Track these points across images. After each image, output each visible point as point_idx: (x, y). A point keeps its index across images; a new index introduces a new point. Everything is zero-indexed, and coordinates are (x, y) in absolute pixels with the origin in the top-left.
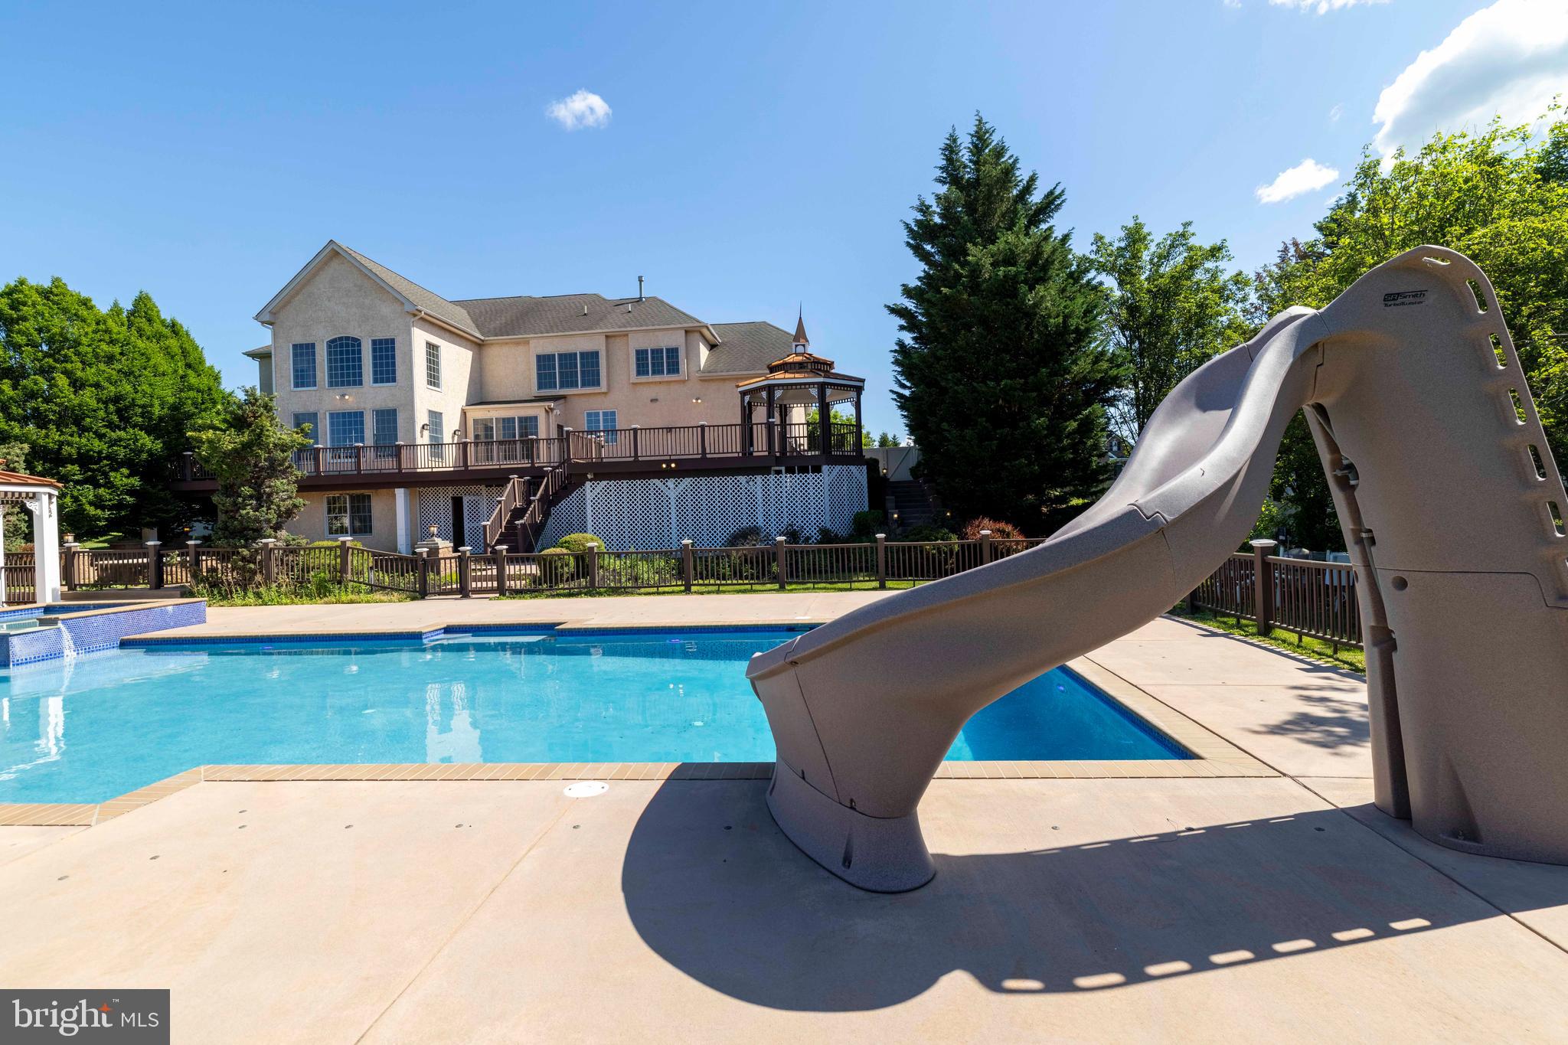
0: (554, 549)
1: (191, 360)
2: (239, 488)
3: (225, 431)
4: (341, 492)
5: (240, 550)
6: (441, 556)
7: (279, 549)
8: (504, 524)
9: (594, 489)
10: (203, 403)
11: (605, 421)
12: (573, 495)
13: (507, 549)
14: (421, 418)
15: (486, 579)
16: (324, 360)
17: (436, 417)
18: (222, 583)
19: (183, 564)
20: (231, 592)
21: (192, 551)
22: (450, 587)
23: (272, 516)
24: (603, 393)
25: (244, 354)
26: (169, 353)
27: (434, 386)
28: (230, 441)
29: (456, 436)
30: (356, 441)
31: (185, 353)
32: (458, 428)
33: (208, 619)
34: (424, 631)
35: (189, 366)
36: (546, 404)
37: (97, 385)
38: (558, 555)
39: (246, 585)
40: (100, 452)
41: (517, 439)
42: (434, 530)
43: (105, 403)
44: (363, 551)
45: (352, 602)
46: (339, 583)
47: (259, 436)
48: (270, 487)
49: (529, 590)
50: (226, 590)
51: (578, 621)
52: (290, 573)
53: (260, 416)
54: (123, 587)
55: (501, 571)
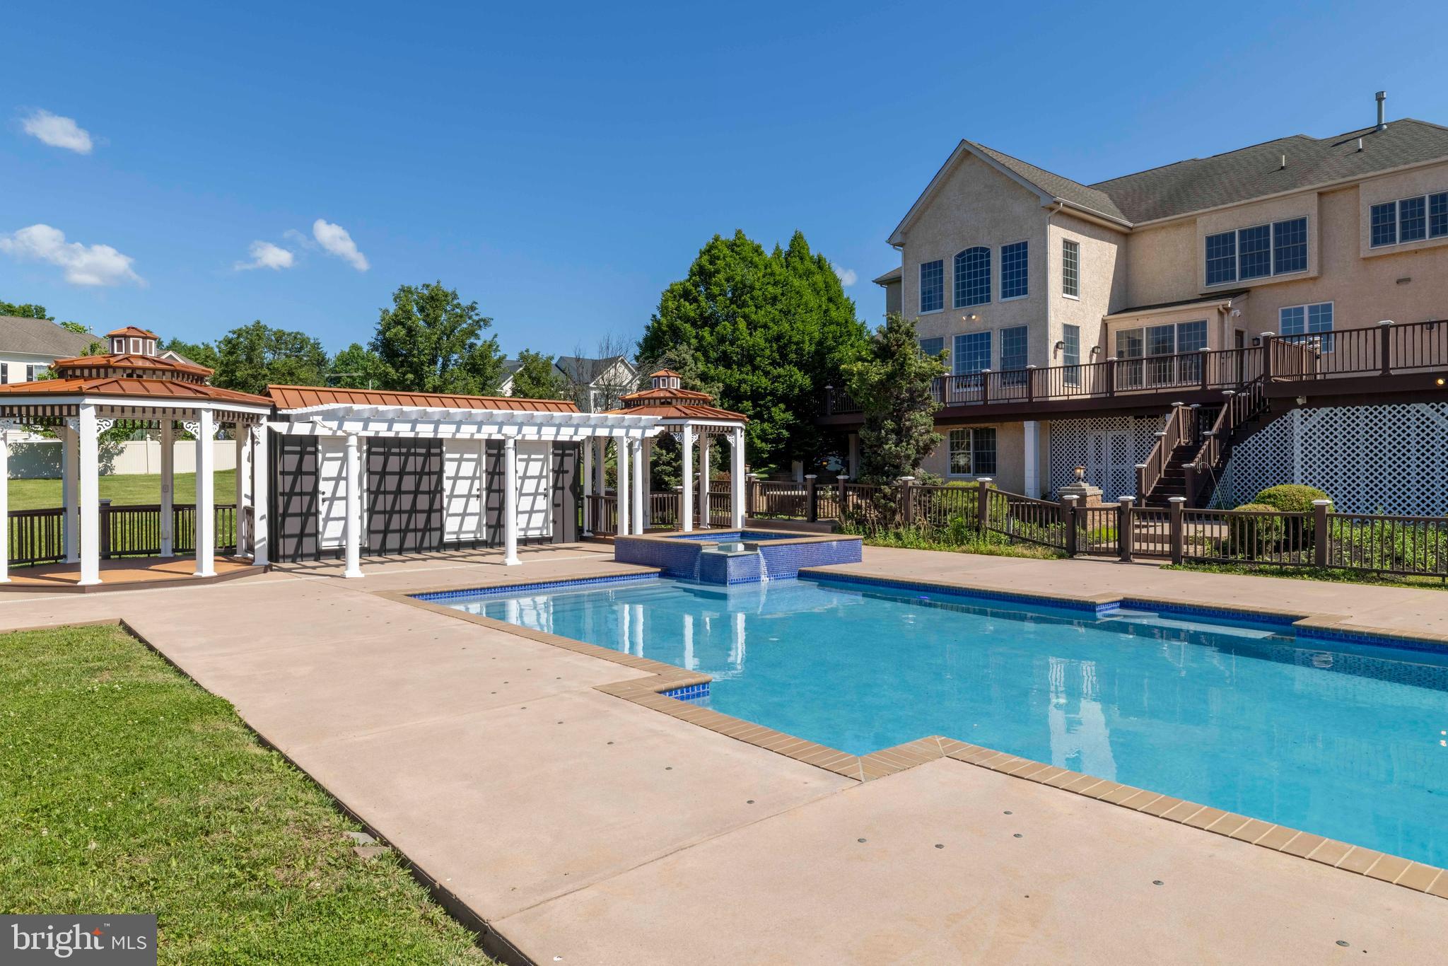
0: (1255, 506)
1: (832, 293)
2: (883, 421)
3: (871, 362)
4: (965, 426)
5: (882, 487)
6: (1088, 506)
7: (917, 488)
8: (1164, 467)
9: (1306, 419)
10: (841, 337)
11: (1311, 319)
12: (1267, 429)
13: (1185, 502)
14: (1056, 334)
15: (1153, 539)
16: (951, 278)
17: (1071, 332)
18: (867, 521)
19: (834, 498)
20: (874, 529)
21: (841, 485)
22: (1104, 545)
23: (912, 452)
24: (1311, 279)
25: (873, 281)
26: (815, 289)
27: (1071, 294)
28: (876, 372)
29: (1095, 355)
30: (983, 367)
31: (827, 286)
32: (1097, 345)
33: (863, 557)
34: (1098, 601)
35: (830, 300)
36: (1220, 303)
37: (765, 326)
38: (1263, 514)
39: (886, 525)
40: (766, 389)
41: (1176, 354)
42: (1080, 472)
43: (770, 342)
44: (998, 493)
45: (991, 553)
46: (978, 530)
47: (902, 365)
48: (909, 420)
49: (1215, 561)
50: (870, 528)
51: (1328, 618)
52: (928, 515)
53: (902, 344)
54: (787, 517)
55: (1176, 530)
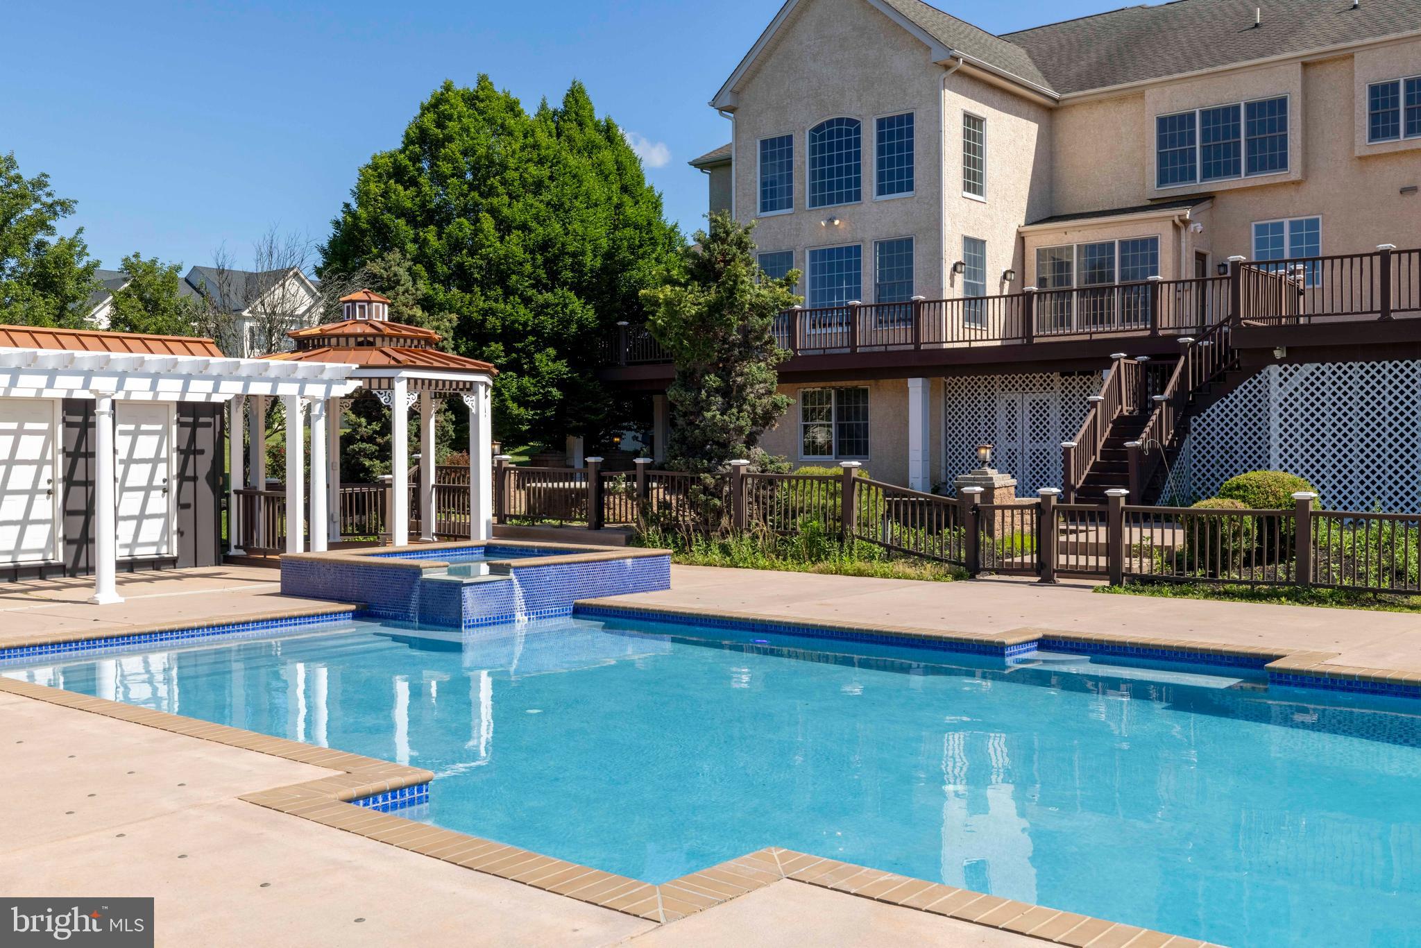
0: (1220, 501)
1: (628, 179)
2: (703, 376)
3: (685, 285)
4: (823, 384)
5: (702, 476)
6: (997, 502)
7: (753, 477)
8: (1100, 445)
9: (1286, 380)
10: (641, 246)
11: (1294, 240)
12: (1236, 392)
13: (1127, 496)
14: (953, 252)
15: (1085, 549)
16: (804, 162)
17: (975, 246)
18: (679, 527)
19: (629, 493)
20: (690, 540)
21: (640, 473)
22: (1018, 560)
23: (745, 422)
24: (1293, 183)
25: (690, 164)
26: (602, 172)
27: (974, 192)
28: (693, 301)
29: (1007, 283)
30: (849, 297)
31: (620, 168)
32: (1010, 268)
33: (673, 583)
34: (1008, 641)
35: (624, 189)
36: (1175, 213)
37: (524, 227)
38: (1229, 513)
39: (708, 532)
40: (525, 324)
41: (1117, 283)
42: (986, 453)
43: (532, 252)
44: (870, 484)
45: (860, 573)
46: (841, 539)
47: (731, 291)
48: (742, 374)
49: (1167, 580)
50: (683, 538)
51: (1311, 656)
52: (769, 518)
53: (731, 261)
54: (557, 523)
55: (1115, 536)
